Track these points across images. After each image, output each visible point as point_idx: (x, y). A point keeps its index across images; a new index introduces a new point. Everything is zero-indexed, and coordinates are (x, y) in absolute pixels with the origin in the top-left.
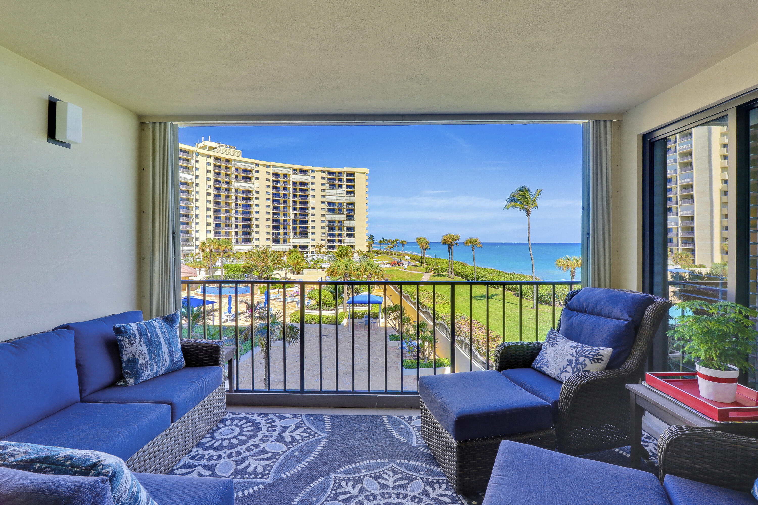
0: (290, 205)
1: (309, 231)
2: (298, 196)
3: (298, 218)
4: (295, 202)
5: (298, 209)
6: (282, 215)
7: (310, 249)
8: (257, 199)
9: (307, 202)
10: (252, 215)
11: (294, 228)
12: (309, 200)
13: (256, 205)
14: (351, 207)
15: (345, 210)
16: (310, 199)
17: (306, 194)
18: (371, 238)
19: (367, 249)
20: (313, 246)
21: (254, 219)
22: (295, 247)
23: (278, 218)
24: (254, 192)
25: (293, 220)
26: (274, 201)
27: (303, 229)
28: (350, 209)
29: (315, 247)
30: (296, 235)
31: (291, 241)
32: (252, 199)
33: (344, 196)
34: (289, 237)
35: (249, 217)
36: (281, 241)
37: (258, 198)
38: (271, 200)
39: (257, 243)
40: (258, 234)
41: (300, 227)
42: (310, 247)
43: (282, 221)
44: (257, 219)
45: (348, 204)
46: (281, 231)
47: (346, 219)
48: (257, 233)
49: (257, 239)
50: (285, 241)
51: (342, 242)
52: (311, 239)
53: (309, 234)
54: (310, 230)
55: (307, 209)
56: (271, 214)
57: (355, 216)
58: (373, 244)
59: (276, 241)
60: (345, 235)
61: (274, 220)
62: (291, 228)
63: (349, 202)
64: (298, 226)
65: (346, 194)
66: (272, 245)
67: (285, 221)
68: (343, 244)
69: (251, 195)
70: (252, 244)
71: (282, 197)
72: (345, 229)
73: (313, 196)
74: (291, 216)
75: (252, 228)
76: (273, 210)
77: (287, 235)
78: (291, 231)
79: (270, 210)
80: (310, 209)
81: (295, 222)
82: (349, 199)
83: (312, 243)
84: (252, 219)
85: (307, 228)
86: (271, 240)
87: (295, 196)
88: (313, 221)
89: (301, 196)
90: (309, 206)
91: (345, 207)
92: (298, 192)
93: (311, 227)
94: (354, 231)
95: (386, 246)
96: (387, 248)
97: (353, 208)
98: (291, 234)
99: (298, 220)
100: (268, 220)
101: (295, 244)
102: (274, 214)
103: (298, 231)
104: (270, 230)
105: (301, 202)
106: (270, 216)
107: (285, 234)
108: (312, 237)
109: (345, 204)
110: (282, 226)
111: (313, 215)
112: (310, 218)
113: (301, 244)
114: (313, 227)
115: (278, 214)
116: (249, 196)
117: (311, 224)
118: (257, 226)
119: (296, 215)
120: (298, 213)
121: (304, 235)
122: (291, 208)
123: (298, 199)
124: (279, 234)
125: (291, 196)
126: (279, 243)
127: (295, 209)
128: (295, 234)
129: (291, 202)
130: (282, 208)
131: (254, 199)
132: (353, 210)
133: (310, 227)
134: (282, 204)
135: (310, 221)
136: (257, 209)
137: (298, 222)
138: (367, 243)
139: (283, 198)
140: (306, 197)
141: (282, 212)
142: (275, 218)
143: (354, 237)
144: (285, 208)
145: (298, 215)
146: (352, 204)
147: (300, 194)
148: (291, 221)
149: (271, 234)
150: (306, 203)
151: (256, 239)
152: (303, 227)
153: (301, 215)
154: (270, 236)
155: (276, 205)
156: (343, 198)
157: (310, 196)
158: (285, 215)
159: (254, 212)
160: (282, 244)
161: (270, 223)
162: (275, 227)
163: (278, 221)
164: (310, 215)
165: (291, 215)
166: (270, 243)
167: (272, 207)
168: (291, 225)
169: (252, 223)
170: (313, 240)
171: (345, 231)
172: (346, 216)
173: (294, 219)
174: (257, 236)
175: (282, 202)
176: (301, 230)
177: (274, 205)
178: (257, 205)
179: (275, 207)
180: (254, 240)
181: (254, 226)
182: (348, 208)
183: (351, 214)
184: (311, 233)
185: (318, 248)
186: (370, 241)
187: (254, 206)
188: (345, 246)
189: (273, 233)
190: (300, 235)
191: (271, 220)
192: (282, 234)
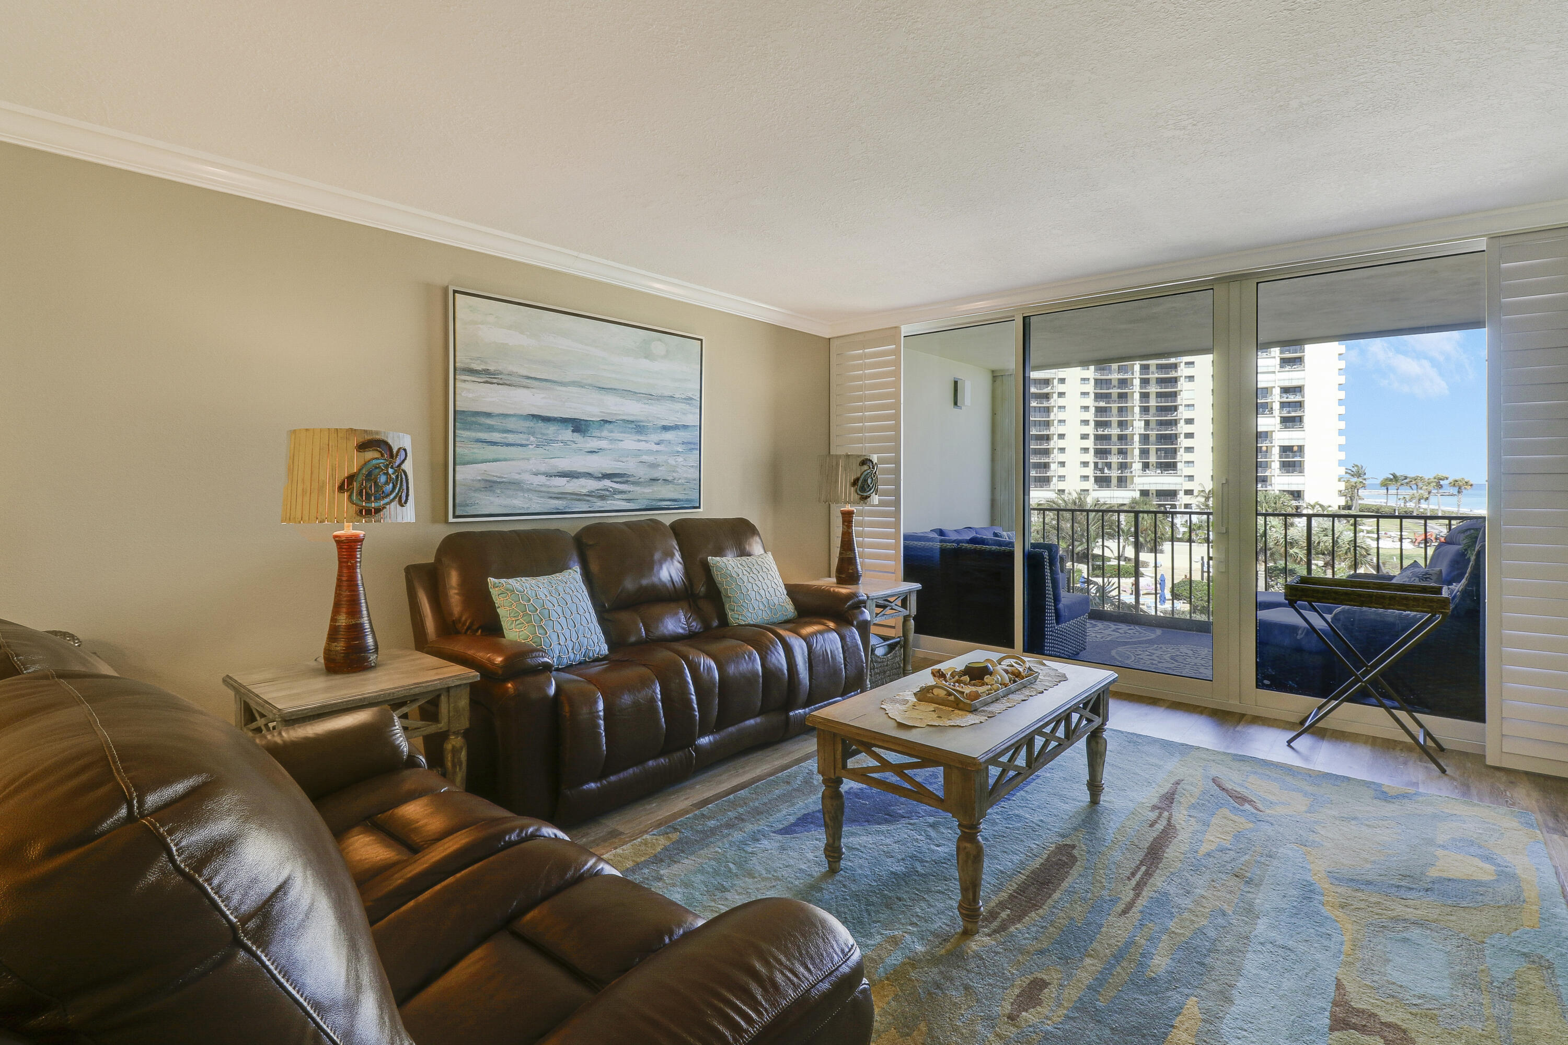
0: (1136, 401)
1: (1179, 458)
2: (1153, 382)
3: (1152, 430)
4: (1145, 396)
5: (1153, 411)
6: (1115, 425)
7: (1183, 499)
8: (1061, 395)
9: (1176, 392)
10: (1052, 429)
11: (1144, 453)
12: (1179, 388)
13: (1060, 407)
14: (1292, 398)
15: (1276, 406)
16: (1183, 385)
17: (1173, 374)
18: (1358, 473)
19: (1342, 501)
20: (1189, 492)
21: (1056, 437)
22: (1145, 493)
23: (1106, 432)
24: (1056, 382)
25: (1140, 434)
26: (1098, 397)
27: (1165, 453)
28: (1289, 402)
29: (1196, 493)
30: (1148, 467)
31: (1137, 480)
32: (1050, 396)
33: (1274, 372)
34: (1131, 472)
35: (1045, 433)
36: (1114, 481)
37: (1064, 393)
38: (1092, 396)
39: (1061, 485)
40: (1064, 466)
41: (1157, 450)
42: (1181, 494)
43: (1114, 439)
44: (1062, 436)
45: (1286, 390)
46: (1114, 459)
47: (1278, 426)
48: (1062, 464)
49: (1062, 478)
50: (1122, 482)
51: (1268, 483)
52: (1185, 476)
53: (1179, 466)
54: (1182, 456)
55: (1175, 408)
56: (1092, 424)
57: (1305, 419)
58: (1364, 487)
59: (1102, 481)
60: (1276, 465)
61: (1098, 438)
62: (1137, 452)
63: (1287, 384)
64: (1153, 448)
65: (1278, 367)
66: (1094, 490)
67: (1121, 438)
68: (1269, 488)
69: (1050, 388)
70: (1052, 487)
71: (1115, 386)
72: (1276, 451)
73: (1191, 378)
74: (1138, 427)
75: (1052, 456)
76: (1096, 416)
77: (1126, 468)
78: (1137, 458)
79: (1090, 416)
80: (1181, 409)
81: (1145, 438)
82: (1291, 377)
83: (1188, 486)
84: (1051, 437)
85: (1175, 451)
86: (1092, 479)
87: (1145, 382)
88: (1189, 436)
89: (1160, 381)
90: (1179, 401)
91: (1276, 398)
92: (1153, 373)
93: (1185, 448)
94: (1302, 456)
95: (1405, 492)
96: (1408, 497)
97: (1298, 398)
98: (1137, 466)
99: (1153, 433)
100: (1084, 437)
101: (1146, 487)
102: (1098, 424)
103: (1153, 459)
104: (1090, 457)
105: (1159, 395)
106: (1090, 430)
107: (1123, 466)
108: (1188, 471)
109: (1277, 391)
110: (1114, 448)
111: (1190, 421)
112: (1183, 428)
113: (1160, 487)
114: (1189, 450)
115: (1106, 424)
116: (1045, 391)
117: (1183, 442)
118: (1062, 450)
119: (1147, 423)
120: (1152, 418)
121: (1169, 466)
122: (1137, 410)
123: (1153, 389)
124: (1109, 465)
125: (1137, 382)
126: (1108, 486)
127: (1145, 410)
128: (1146, 466)
129: (1137, 396)
130: (1115, 411)
131: (1055, 396)
132: (1300, 405)
133: (1182, 450)
134: (1115, 401)
135: (1182, 436)
136: (1061, 416)
137: (1153, 439)
138: (1342, 486)
139: (1119, 388)
140: (1175, 380)
141: (1115, 419)
142: (1100, 432)
143: (1301, 471)
144: (1121, 410)
145: (1153, 425)
146: (1298, 389)
147: (1157, 375)
148: (1136, 438)
149: (1092, 465)
150: (1174, 395)
151: (1060, 477)
152: (1166, 450)
153: (1161, 423)
154: (1090, 471)
155: (1102, 404)
156: (1271, 376)
157: (1182, 379)
158: (1121, 424)
159: (1056, 423)
160: (1116, 488)
161: (1090, 443)
162: (1099, 453)
163: (1107, 438)
164: (1182, 422)
165: (1136, 424)
166: (1090, 485)
167: (1092, 410)
168: (1136, 446)
169: (1052, 444)
170: (1191, 478)
171: (1277, 456)
172: (1278, 420)
173: (1143, 432)
174: (1062, 471)
175: (1115, 397)
176: (1158, 458)
177: (1097, 404)
178: (1062, 408)
179: (1099, 410)
180: (1055, 480)
181: (1056, 451)
182: (1285, 400)
183: (1293, 414)
184: (1186, 462)
185: (1204, 497)
186: (1354, 480)
187: (1055, 409)
188: (1277, 492)
189: (1096, 464)
190: (1157, 467)
191: (1092, 437)
192: (1114, 466)
